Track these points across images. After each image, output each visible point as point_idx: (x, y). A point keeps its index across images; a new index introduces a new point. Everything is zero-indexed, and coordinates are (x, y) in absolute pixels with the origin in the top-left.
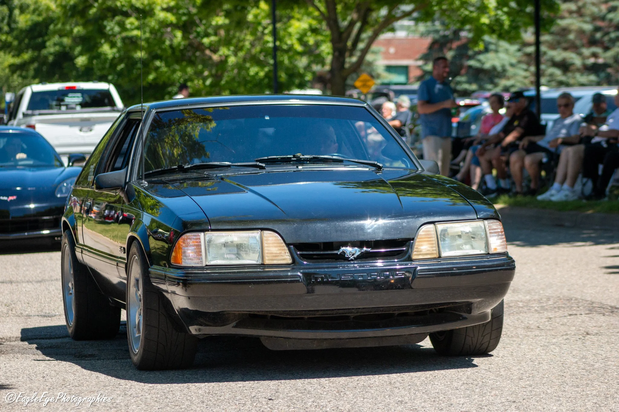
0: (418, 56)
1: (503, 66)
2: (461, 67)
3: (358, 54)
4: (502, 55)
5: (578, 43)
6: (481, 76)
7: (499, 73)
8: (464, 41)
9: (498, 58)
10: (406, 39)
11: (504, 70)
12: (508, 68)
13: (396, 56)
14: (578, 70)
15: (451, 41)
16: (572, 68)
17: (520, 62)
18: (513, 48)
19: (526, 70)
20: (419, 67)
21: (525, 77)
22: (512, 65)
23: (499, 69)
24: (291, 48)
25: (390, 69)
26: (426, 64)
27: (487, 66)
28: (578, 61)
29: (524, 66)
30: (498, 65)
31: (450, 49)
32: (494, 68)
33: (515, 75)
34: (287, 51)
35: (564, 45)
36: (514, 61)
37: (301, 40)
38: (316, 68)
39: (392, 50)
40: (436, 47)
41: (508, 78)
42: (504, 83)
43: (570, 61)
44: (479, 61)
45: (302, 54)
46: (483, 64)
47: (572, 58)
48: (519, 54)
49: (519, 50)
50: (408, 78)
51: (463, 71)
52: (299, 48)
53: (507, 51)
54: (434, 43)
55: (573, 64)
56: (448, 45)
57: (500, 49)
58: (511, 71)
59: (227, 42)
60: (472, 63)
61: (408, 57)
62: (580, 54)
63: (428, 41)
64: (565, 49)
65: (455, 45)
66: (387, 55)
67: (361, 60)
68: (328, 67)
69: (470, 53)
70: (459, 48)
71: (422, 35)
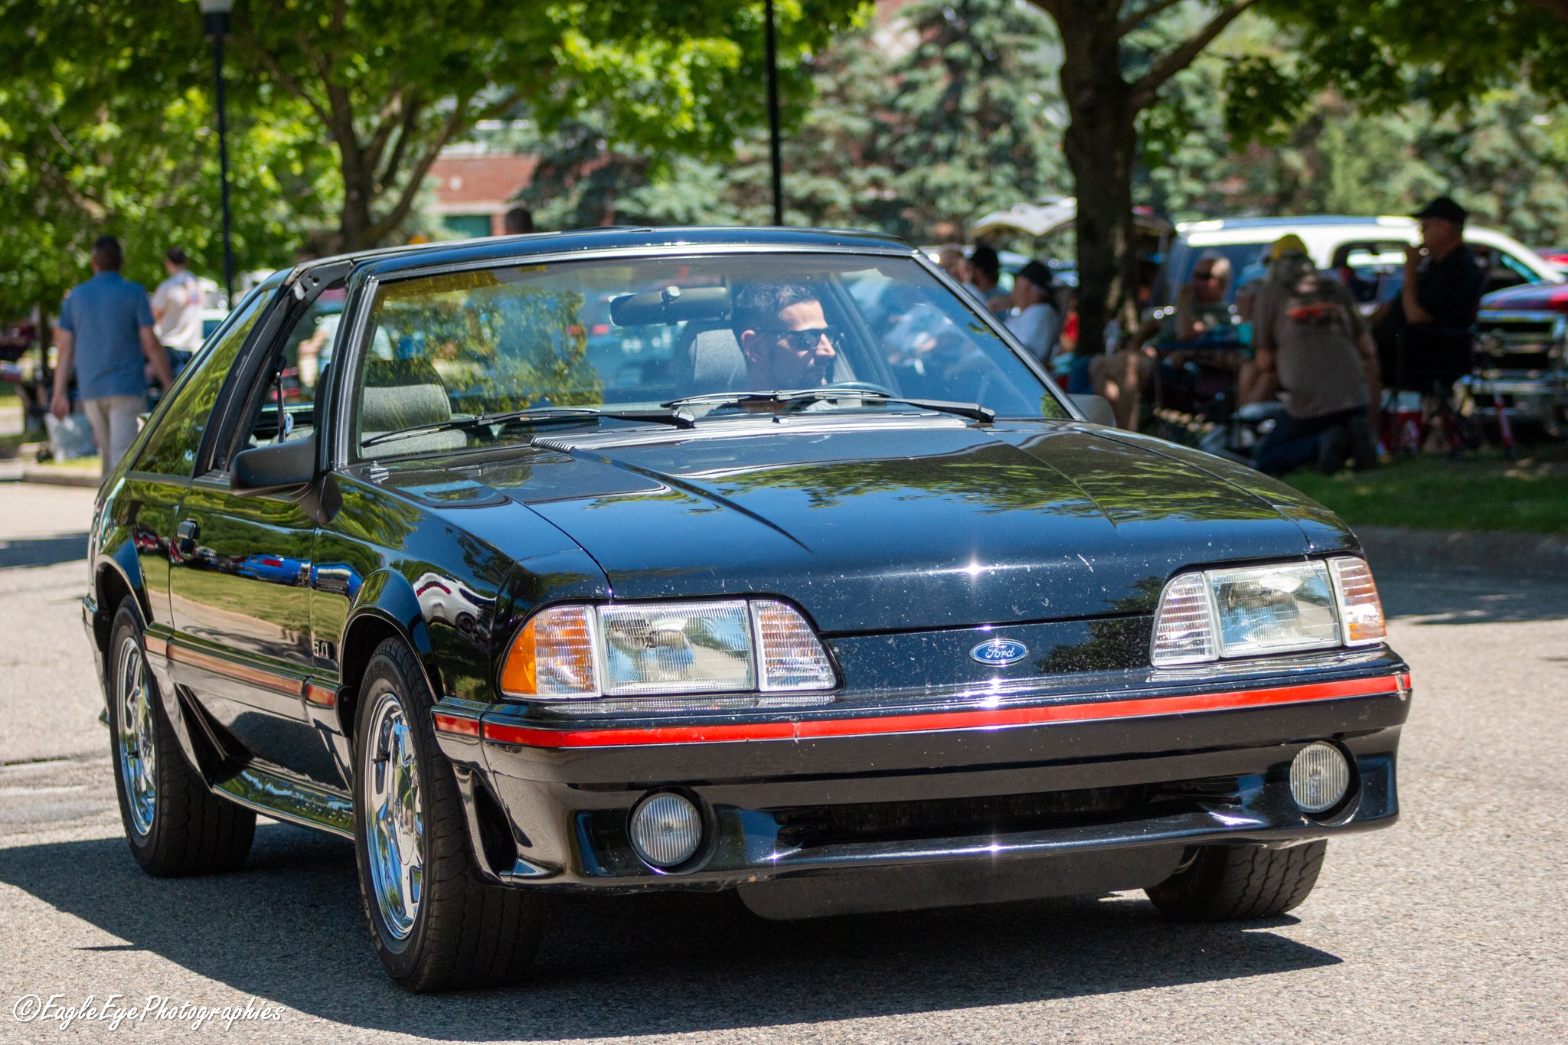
0: (510, 191)
1: (688, 209)
2: (602, 212)
4: (686, 188)
5: (841, 159)
8: (604, 161)
9: (678, 194)
10: (485, 159)
11: (691, 219)
12: (699, 213)
13: (465, 194)
14: (843, 215)
15: (579, 161)
16: (830, 211)
17: (722, 201)
18: (709, 173)
19: (737, 218)
22: (707, 208)
23: (680, 215)
24: (256, 184)
25: (453, 222)
27: (656, 209)
28: (842, 198)
29: (732, 210)
30: (678, 207)
31: (578, 178)
32: (669, 211)
34: (245, 192)
35: (813, 163)
36: (711, 199)
37: (275, 168)
38: (309, 224)
39: (456, 183)
40: (549, 172)
43: (827, 197)
44: (638, 200)
45: (276, 196)
46: (646, 206)
47: (832, 191)
48: (722, 185)
49: (721, 176)
51: (607, 219)
52: (269, 182)
53: (695, 179)
54: (544, 166)
55: (831, 203)
56: (575, 170)
57: (681, 174)
58: (704, 219)
59: (120, 177)
60: (623, 205)
61: (490, 196)
62: (846, 182)
63: (531, 162)
64: (815, 172)
65: (587, 169)
66: (446, 194)
67: (404, 209)
68: (334, 224)
69: (620, 184)
70: (596, 175)
71: (521, 150)
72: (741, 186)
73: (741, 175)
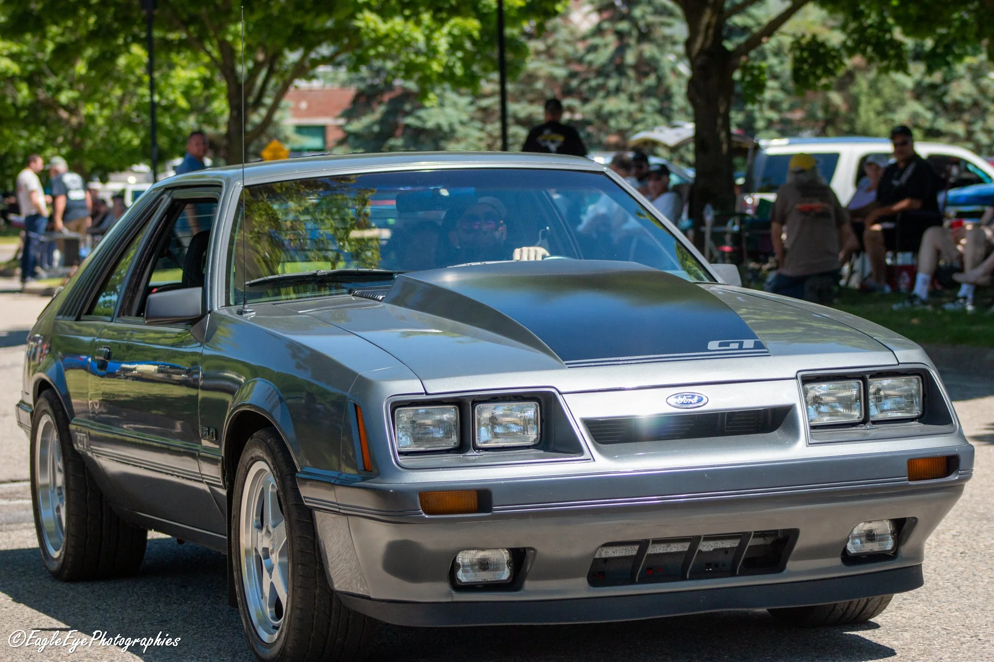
0: (338, 112)
1: (451, 125)
2: (396, 126)
3: (263, 112)
4: (449, 110)
6: (423, 137)
7: (446, 134)
8: (398, 92)
9: (446, 115)
10: (323, 91)
11: (453, 131)
12: (458, 127)
13: (309, 112)
15: (381, 92)
17: (472, 119)
18: (464, 101)
19: (482, 130)
20: (340, 127)
21: (480, 139)
22: (462, 123)
23: (446, 128)
24: (173, 105)
25: (301, 129)
26: (348, 122)
27: (430, 124)
29: (478, 124)
30: (444, 123)
31: (380, 103)
32: (439, 127)
33: (466, 137)
34: (168, 109)
35: (531, 96)
36: (465, 117)
37: (186, 94)
39: (304, 105)
40: (363, 99)
41: (458, 141)
42: (452, 146)
44: (419, 118)
45: (186, 113)
46: (424, 121)
48: (472, 109)
49: (472, 103)
50: (325, 142)
51: (399, 132)
52: (183, 103)
53: (455, 105)
54: (359, 95)
56: (378, 98)
57: (447, 102)
58: (461, 130)
59: (87, 97)
60: (410, 120)
61: (325, 114)
63: (351, 91)
64: (531, 102)
65: (386, 97)
66: (297, 112)
67: (268, 121)
68: (223, 130)
69: (408, 107)
70: (392, 101)
71: (344, 85)
72: (484, 110)
73: (484, 103)
